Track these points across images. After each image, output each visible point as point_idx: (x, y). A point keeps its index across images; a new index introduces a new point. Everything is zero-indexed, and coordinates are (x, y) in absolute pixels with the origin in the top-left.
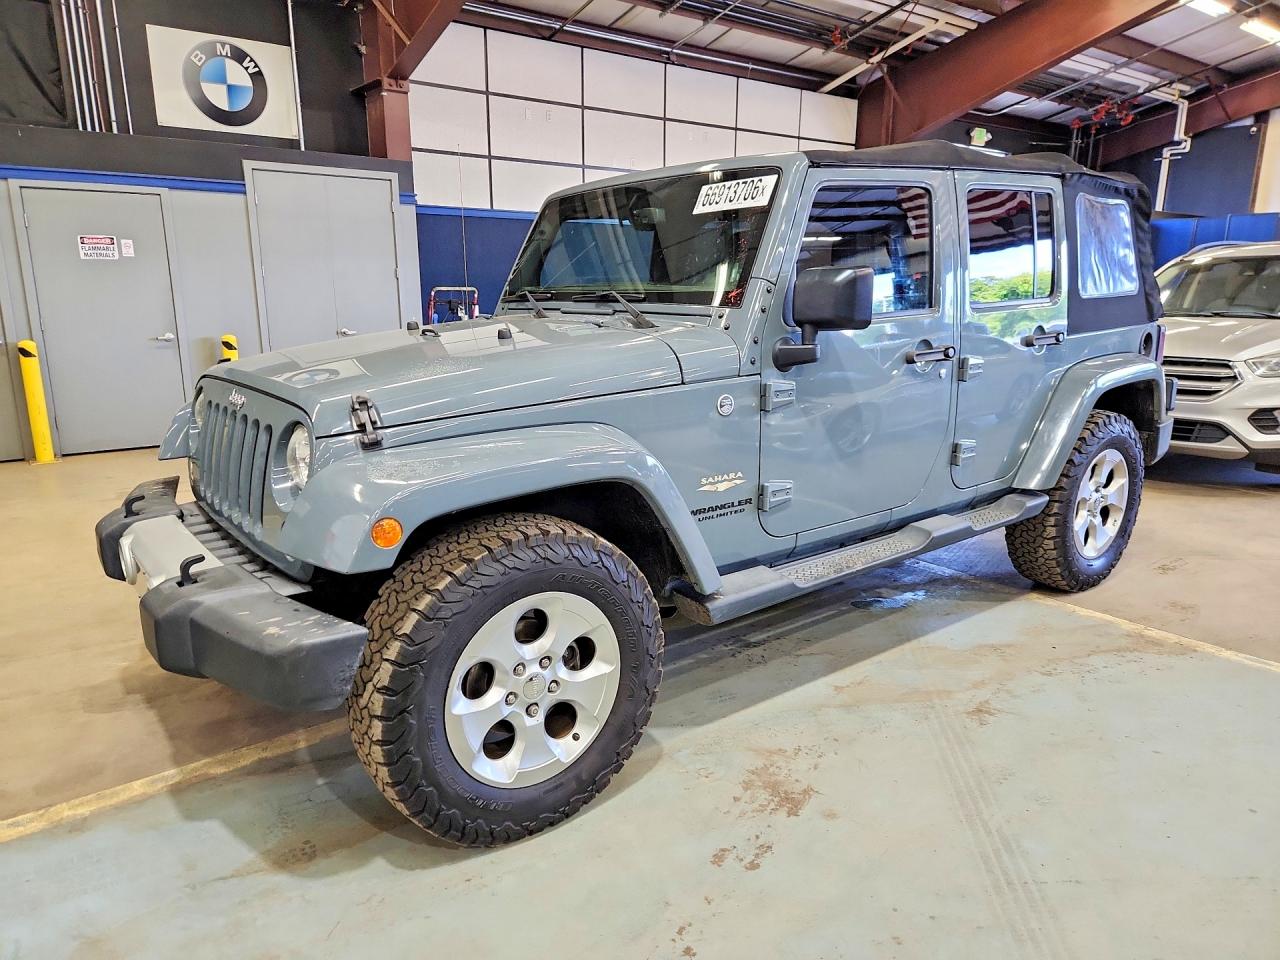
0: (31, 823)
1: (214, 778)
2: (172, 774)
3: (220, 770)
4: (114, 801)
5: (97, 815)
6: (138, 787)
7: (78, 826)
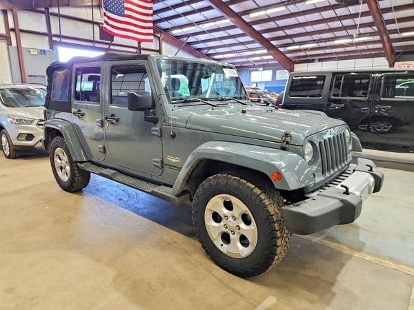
0: (404, 268)
1: (348, 247)
2: (356, 255)
3: (345, 247)
4: (377, 259)
5: (385, 259)
6: (368, 258)
7: (392, 260)
